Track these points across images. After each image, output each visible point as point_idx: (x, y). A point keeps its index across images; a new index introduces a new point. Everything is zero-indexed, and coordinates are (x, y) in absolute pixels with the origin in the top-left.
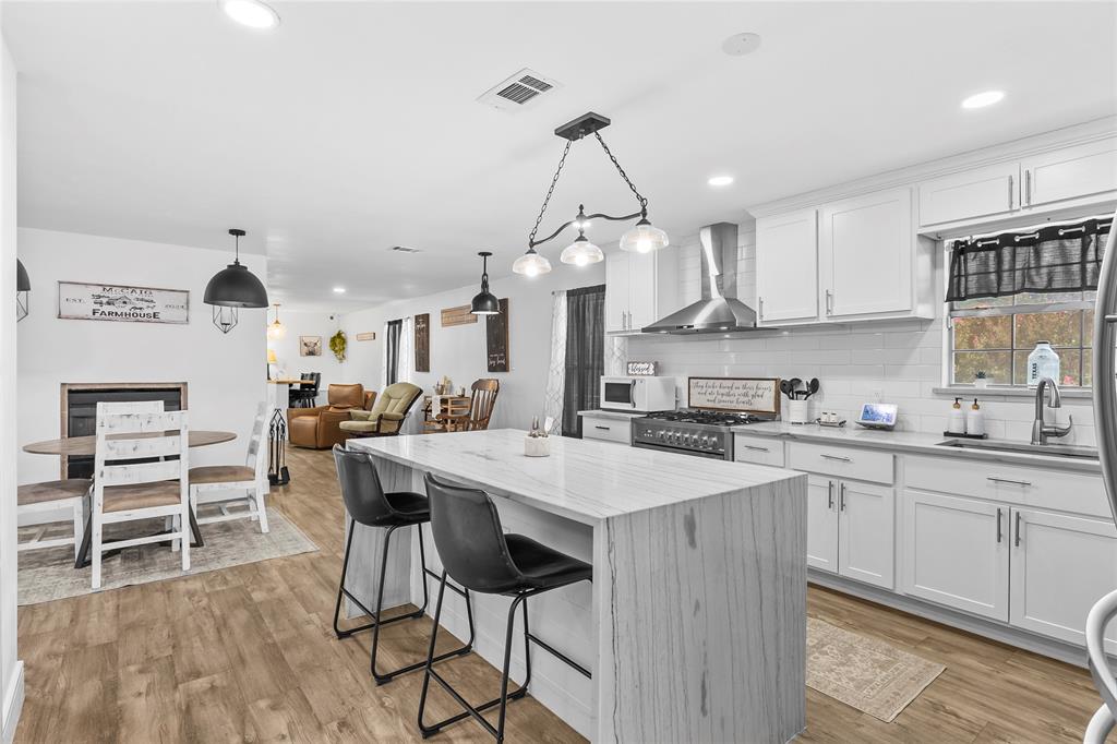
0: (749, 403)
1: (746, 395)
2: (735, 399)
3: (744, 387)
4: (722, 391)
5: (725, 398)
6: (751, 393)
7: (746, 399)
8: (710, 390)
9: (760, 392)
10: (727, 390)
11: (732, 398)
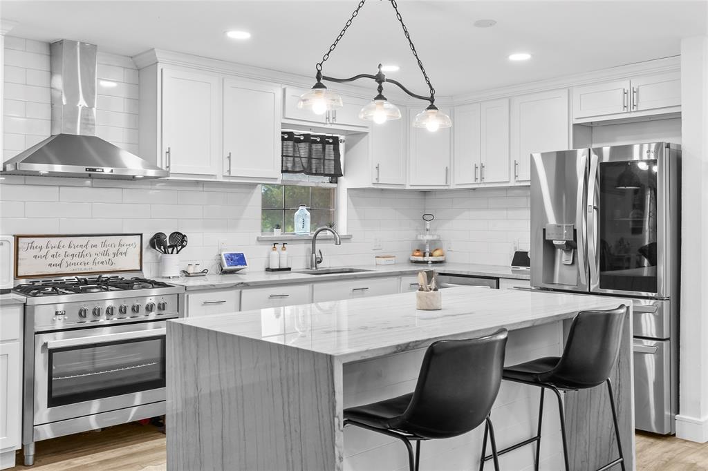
0: (110, 262)
1: (106, 254)
2: (90, 260)
3: (104, 244)
4: (71, 251)
5: (76, 260)
6: (112, 250)
7: (107, 258)
8: (53, 252)
9: (123, 249)
10: (80, 250)
11: (86, 259)
